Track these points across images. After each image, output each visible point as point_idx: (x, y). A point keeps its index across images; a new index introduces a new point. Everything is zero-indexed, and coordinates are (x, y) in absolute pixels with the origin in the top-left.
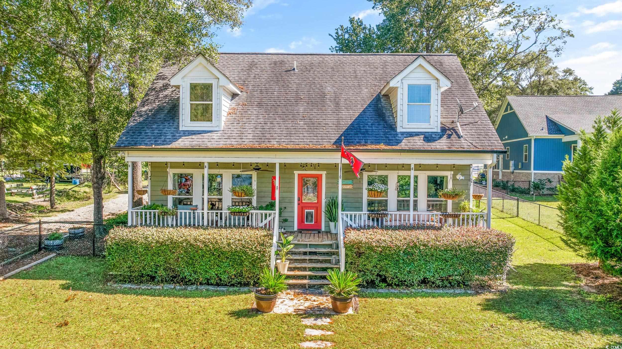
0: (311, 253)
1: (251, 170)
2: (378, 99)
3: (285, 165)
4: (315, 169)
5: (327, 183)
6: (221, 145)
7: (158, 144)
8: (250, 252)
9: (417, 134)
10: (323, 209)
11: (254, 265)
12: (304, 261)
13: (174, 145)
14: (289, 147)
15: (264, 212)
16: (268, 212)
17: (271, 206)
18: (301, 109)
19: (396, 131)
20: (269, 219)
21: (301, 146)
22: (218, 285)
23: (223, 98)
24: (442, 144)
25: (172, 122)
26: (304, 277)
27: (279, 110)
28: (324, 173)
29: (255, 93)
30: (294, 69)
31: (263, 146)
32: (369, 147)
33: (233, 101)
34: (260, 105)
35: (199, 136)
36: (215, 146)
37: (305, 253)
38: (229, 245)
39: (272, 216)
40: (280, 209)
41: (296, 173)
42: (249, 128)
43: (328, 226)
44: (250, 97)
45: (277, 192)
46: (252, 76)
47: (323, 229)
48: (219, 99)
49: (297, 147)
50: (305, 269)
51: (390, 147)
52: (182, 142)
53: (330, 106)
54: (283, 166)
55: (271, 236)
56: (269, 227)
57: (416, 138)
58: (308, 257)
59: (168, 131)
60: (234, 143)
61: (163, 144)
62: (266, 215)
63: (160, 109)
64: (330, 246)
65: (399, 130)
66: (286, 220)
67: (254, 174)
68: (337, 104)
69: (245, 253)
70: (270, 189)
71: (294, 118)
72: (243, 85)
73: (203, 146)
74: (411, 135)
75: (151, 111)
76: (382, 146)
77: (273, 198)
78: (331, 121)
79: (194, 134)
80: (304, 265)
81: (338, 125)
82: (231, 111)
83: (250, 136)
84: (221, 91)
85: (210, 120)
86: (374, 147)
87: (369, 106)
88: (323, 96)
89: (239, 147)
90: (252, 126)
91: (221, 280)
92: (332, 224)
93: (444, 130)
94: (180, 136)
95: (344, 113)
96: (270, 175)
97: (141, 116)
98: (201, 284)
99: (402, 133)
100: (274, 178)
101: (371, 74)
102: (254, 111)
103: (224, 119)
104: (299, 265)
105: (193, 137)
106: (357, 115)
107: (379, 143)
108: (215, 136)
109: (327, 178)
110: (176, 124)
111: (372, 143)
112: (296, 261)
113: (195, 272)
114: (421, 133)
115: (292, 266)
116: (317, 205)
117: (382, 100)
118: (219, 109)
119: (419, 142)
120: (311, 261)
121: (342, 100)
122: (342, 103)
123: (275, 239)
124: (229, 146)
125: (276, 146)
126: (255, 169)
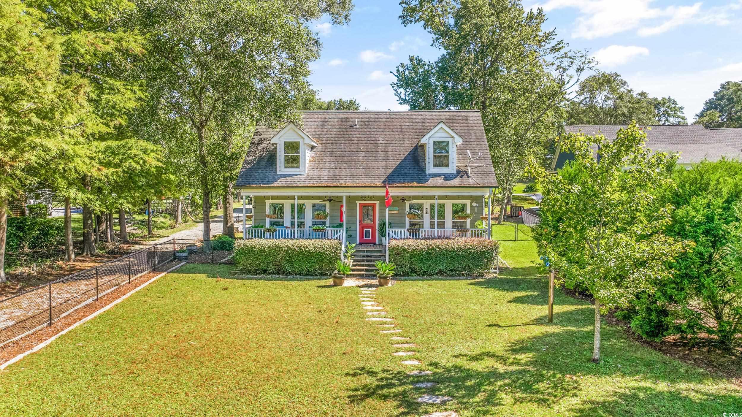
0: (367, 256)
1: (326, 201)
2: (416, 148)
3: (350, 197)
4: (371, 199)
5: (379, 209)
6: (307, 184)
7: (264, 184)
8: (328, 253)
9: (440, 175)
10: (377, 228)
11: (330, 262)
12: (363, 261)
13: (275, 184)
14: (352, 185)
15: (335, 229)
16: (338, 229)
17: (341, 226)
18: (361, 157)
19: (425, 173)
20: (339, 234)
21: (361, 185)
22: (307, 275)
23: (307, 151)
24: (456, 182)
25: (271, 168)
26: (363, 270)
27: (345, 158)
28: (378, 202)
29: (328, 145)
30: (356, 125)
31: (335, 184)
32: (406, 185)
33: (312, 152)
34: (331, 154)
35: (291, 178)
36: (302, 185)
37: (364, 257)
38: (314, 248)
39: (341, 233)
40: (347, 228)
41: (358, 202)
42: (325, 171)
43: (380, 240)
44: (324, 149)
45: (344, 216)
46: (325, 131)
47: (377, 242)
48: (304, 152)
49: (358, 185)
50: (363, 265)
51: (420, 184)
52: (280, 182)
53: (381, 155)
54: (349, 198)
55: (341, 244)
56: (339, 239)
57: (439, 178)
58: (365, 259)
59: (269, 174)
60: (315, 182)
61: (268, 184)
62: (337, 231)
63: (260, 159)
64: (381, 251)
65: (428, 172)
66: (350, 236)
67: (328, 204)
68: (386, 153)
69: (325, 253)
70: (339, 214)
71: (356, 165)
72: (319, 138)
73: (294, 185)
74: (435, 176)
75: (255, 159)
76: (415, 184)
77: (342, 220)
78: (381, 166)
79: (288, 176)
80: (362, 263)
81: (386, 169)
82: (312, 159)
83: (326, 178)
84: (306, 147)
85: (298, 166)
86: (409, 184)
87: (409, 154)
88: (376, 146)
89: (319, 185)
90: (327, 170)
91: (309, 271)
92: (383, 239)
93: (458, 172)
94: (278, 178)
95: (391, 160)
96: (340, 204)
97: (248, 164)
98: (296, 274)
99: (430, 175)
100: (342, 206)
101: (413, 128)
102: (328, 159)
103: (307, 165)
104: (359, 263)
105: (287, 178)
106: (400, 161)
107: (413, 182)
108: (302, 177)
109: (379, 206)
110: (274, 169)
111: (408, 182)
112: (358, 261)
113: (293, 266)
114: (443, 175)
115: (355, 263)
116: (372, 226)
117: (419, 150)
118: (304, 159)
119: (440, 181)
120: (367, 261)
121: (390, 150)
122: (390, 152)
123: (343, 246)
124: (312, 185)
125: (343, 185)
126: (328, 200)
